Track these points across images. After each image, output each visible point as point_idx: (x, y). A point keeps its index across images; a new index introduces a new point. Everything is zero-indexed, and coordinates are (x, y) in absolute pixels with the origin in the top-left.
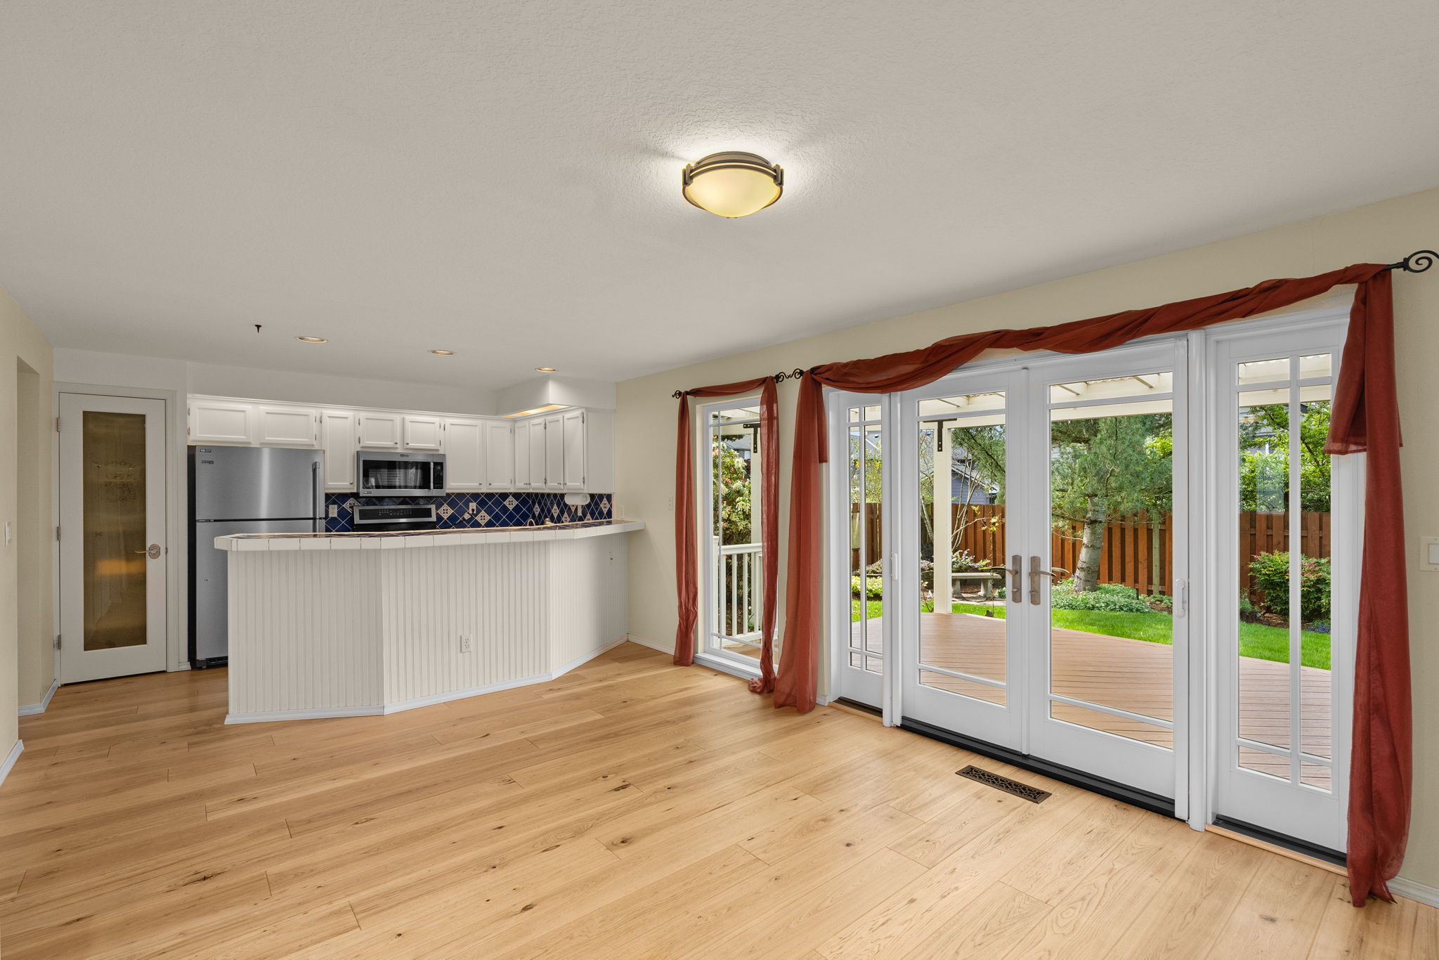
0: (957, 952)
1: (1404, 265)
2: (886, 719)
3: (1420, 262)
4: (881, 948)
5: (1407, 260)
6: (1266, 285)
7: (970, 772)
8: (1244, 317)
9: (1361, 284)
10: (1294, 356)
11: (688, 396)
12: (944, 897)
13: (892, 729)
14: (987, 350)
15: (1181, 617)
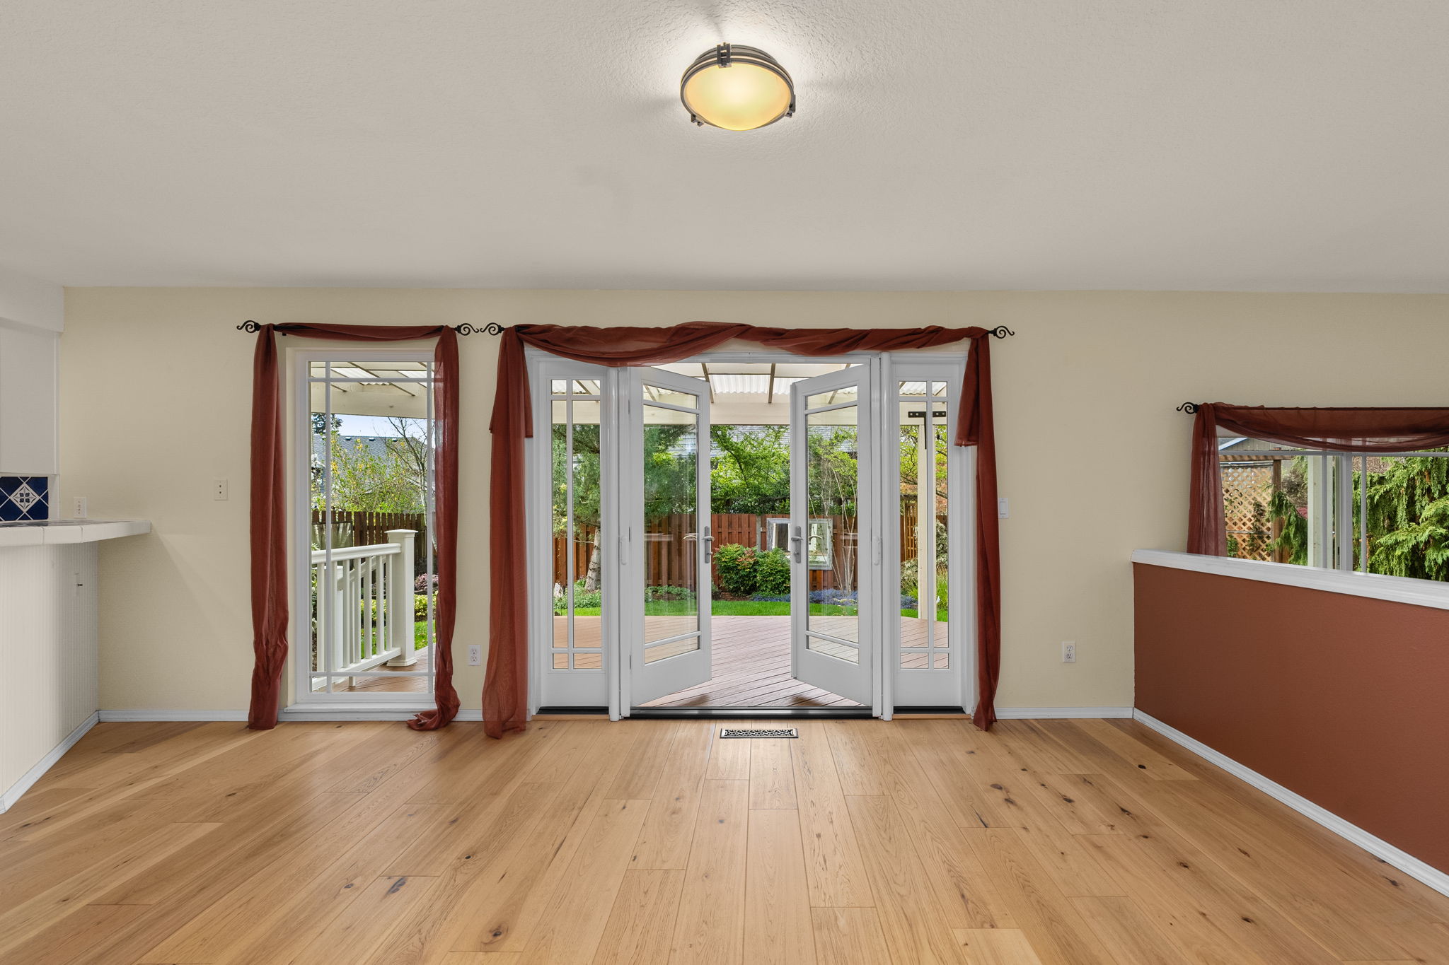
0: (887, 851)
1: (994, 332)
2: (614, 715)
3: (1002, 332)
4: (847, 877)
5: (996, 330)
6: (931, 329)
7: (730, 735)
8: (918, 348)
9: (973, 339)
10: (929, 381)
11: (276, 333)
12: (832, 822)
13: (621, 722)
14: (733, 340)
15: (877, 565)
